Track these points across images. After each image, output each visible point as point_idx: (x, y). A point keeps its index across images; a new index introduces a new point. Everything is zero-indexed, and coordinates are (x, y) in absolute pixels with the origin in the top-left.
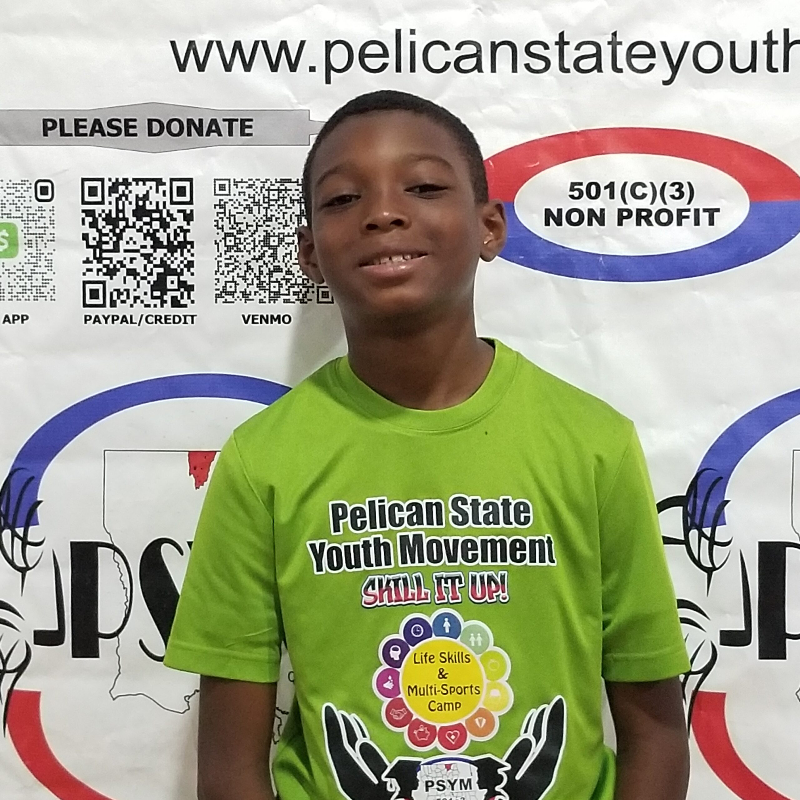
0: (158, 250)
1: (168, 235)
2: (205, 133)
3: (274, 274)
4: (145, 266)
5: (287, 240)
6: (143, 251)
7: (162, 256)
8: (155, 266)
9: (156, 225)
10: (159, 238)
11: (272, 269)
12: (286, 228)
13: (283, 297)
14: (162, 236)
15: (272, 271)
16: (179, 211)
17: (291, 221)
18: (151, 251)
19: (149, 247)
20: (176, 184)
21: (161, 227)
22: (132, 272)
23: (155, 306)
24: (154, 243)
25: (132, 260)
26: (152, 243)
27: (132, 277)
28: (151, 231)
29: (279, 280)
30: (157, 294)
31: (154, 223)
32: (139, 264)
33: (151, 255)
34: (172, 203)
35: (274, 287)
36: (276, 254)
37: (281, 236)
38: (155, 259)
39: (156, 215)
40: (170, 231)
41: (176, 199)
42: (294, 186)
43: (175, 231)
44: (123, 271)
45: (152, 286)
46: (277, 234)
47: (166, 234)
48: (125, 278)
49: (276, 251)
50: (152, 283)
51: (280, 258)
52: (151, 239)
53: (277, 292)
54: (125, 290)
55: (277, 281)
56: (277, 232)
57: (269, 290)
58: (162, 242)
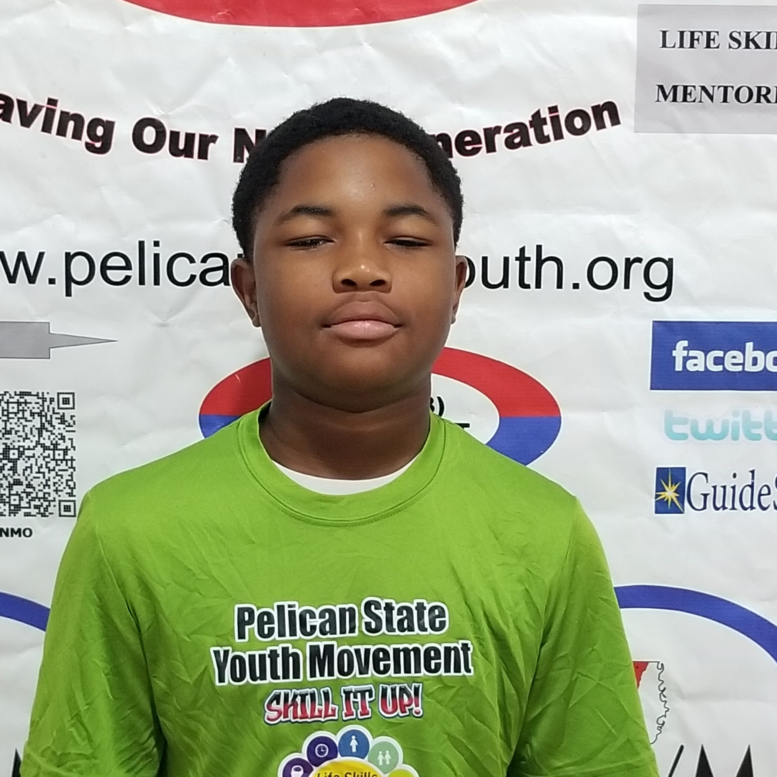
3: (14, 487)
5: (28, 453)
11: (12, 482)
12: (26, 441)
13: (23, 510)
15: (12, 485)
17: (31, 433)
29: (20, 493)
35: (15, 500)
36: (16, 467)
37: (21, 449)
42: (35, 399)
46: (16, 447)
49: (16, 465)
51: (20, 471)
53: (17, 505)
55: (17, 494)
56: (16, 445)
57: (9, 502)
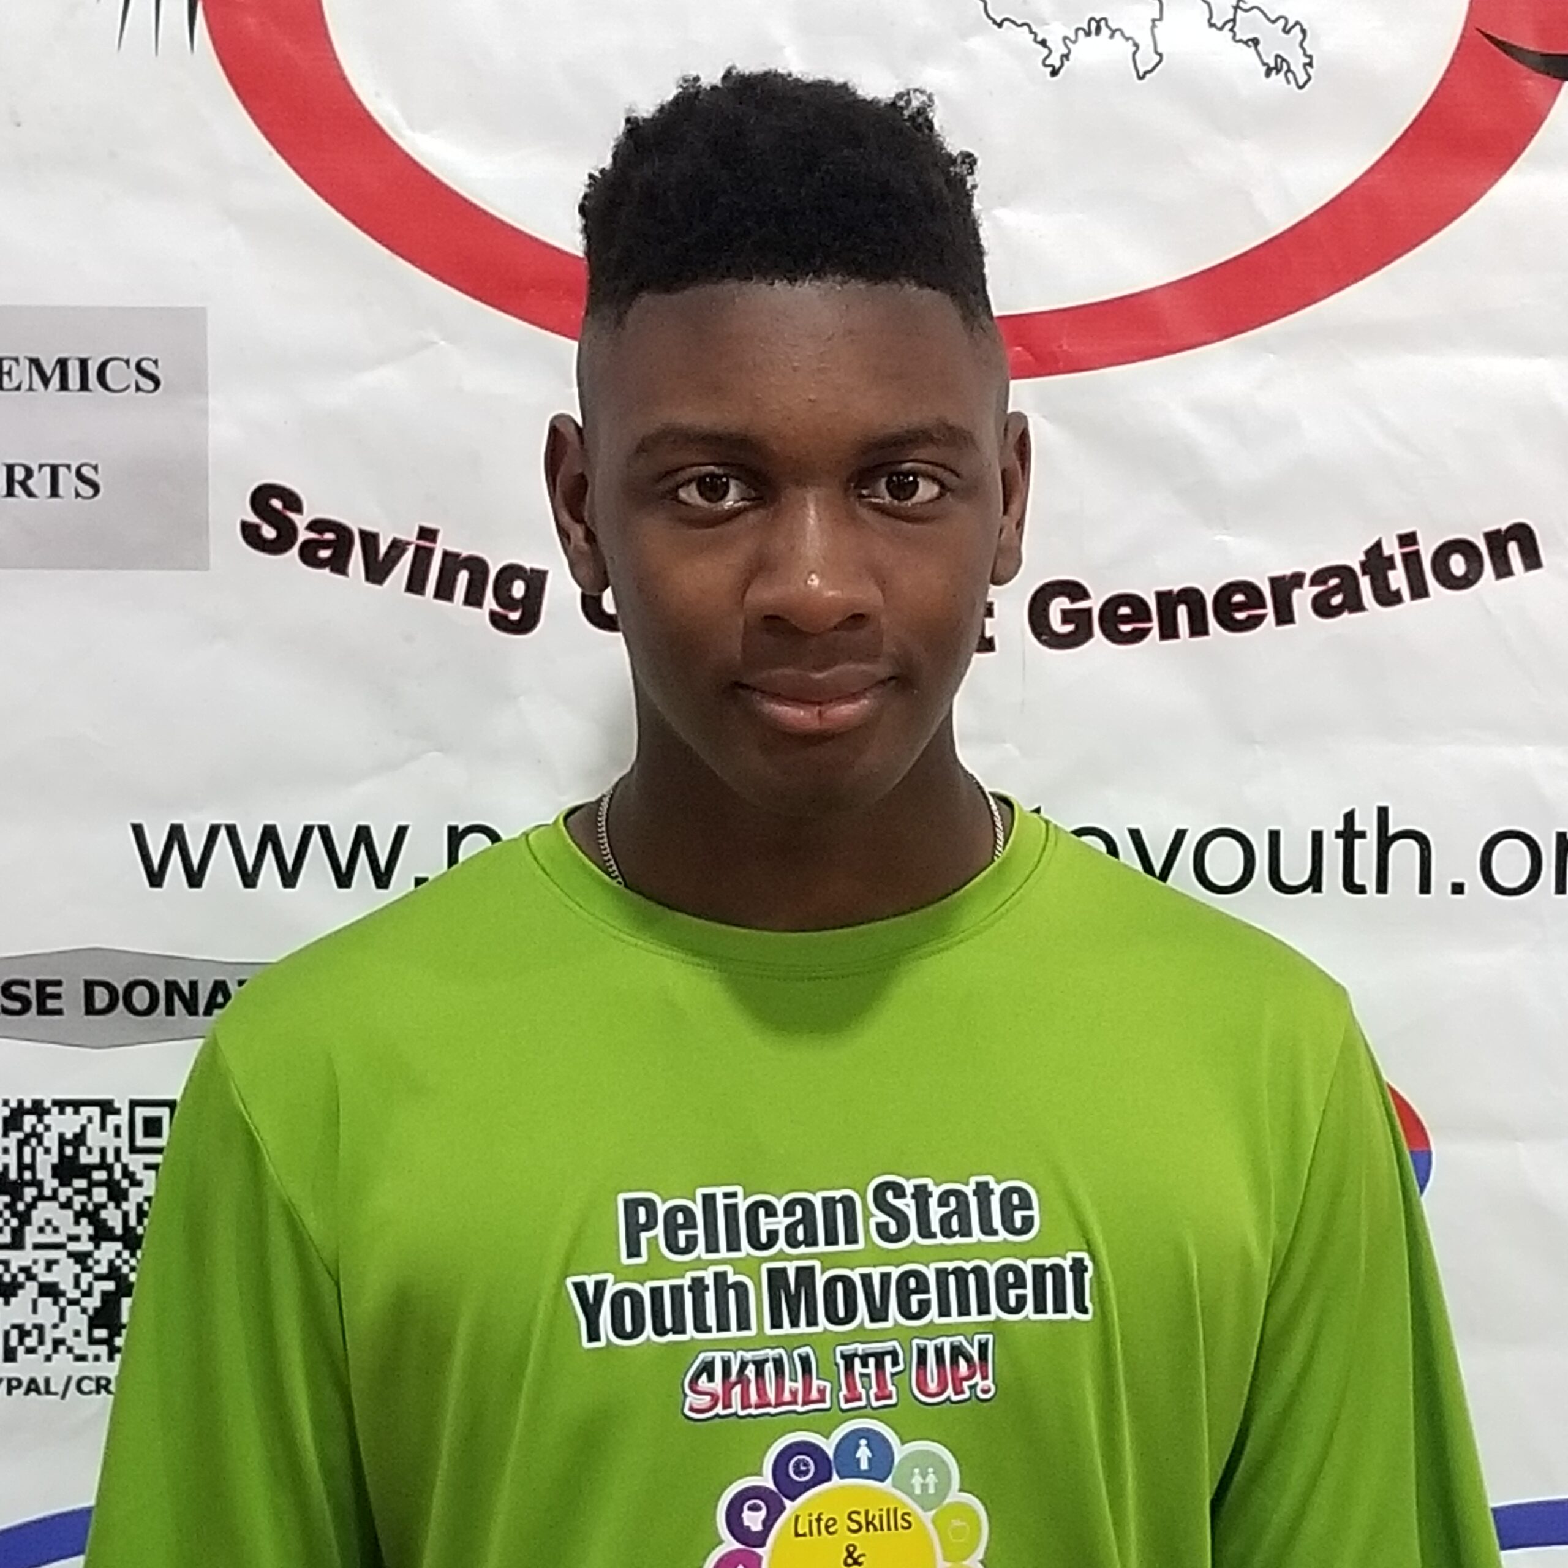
0: (104, 1245)
1: (126, 1215)
2: (201, 1009)
4: (77, 1278)
6: (73, 1246)
7: (113, 1256)
8: (98, 1277)
9: (100, 1195)
10: (105, 1221)
14: (112, 1217)
16: (148, 1167)
18: (89, 1246)
19: (84, 1238)
20: (141, 1112)
21: (111, 1197)
22: (50, 1291)
23: (97, 1358)
24: (96, 1230)
25: (50, 1265)
26: (91, 1230)
27: (49, 1300)
28: (90, 1207)
30: (101, 1333)
31: (96, 1191)
32: (64, 1274)
33: (89, 1254)
34: (134, 1149)
38: (97, 1262)
39: (100, 1175)
40: (129, 1206)
41: (141, 1141)
43: (139, 1206)
44: (32, 1288)
45: (91, 1319)
47: (119, 1213)
48: (35, 1302)
50: (91, 1312)
52: (90, 1223)
54: (35, 1326)
58: (112, 1229)
